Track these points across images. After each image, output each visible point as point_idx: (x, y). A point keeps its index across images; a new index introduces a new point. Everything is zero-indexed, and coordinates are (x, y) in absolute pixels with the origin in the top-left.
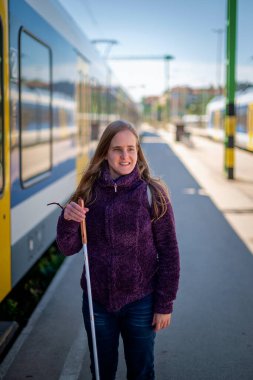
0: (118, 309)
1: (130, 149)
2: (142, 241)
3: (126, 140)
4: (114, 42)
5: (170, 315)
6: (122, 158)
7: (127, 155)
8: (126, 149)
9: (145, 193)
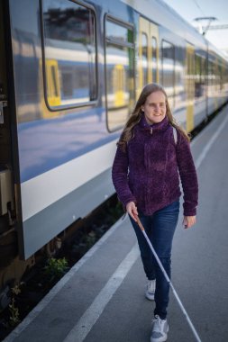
0: (151, 214)
1: (161, 105)
2: (169, 168)
3: (156, 98)
4: (214, 19)
5: (195, 217)
6: (156, 111)
7: (159, 109)
8: (158, 105)
9: (172, 134)
